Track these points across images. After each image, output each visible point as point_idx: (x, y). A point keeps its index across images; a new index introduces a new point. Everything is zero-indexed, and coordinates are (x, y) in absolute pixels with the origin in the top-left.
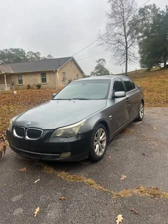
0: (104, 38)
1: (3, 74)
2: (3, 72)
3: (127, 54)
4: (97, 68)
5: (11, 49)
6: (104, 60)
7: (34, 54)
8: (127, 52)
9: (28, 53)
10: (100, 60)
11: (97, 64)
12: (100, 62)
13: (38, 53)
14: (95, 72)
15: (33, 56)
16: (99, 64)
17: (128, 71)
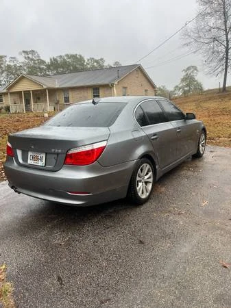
0: (192, 34)
1: (45, 90)
2: (45, 87)
3: (227, 59)
4: (183, 80)
5: (67, 55)
6: (195, 68)
7: (96, 61)
8: (227, 55)
9: (88, 60)
10: (188, 69)
11: (184, 74)
12: (189, 72)
13: (102, 59)
14: (181, 86)
15: (95, 64)
16: (187, 74)
17: (227, 86)
